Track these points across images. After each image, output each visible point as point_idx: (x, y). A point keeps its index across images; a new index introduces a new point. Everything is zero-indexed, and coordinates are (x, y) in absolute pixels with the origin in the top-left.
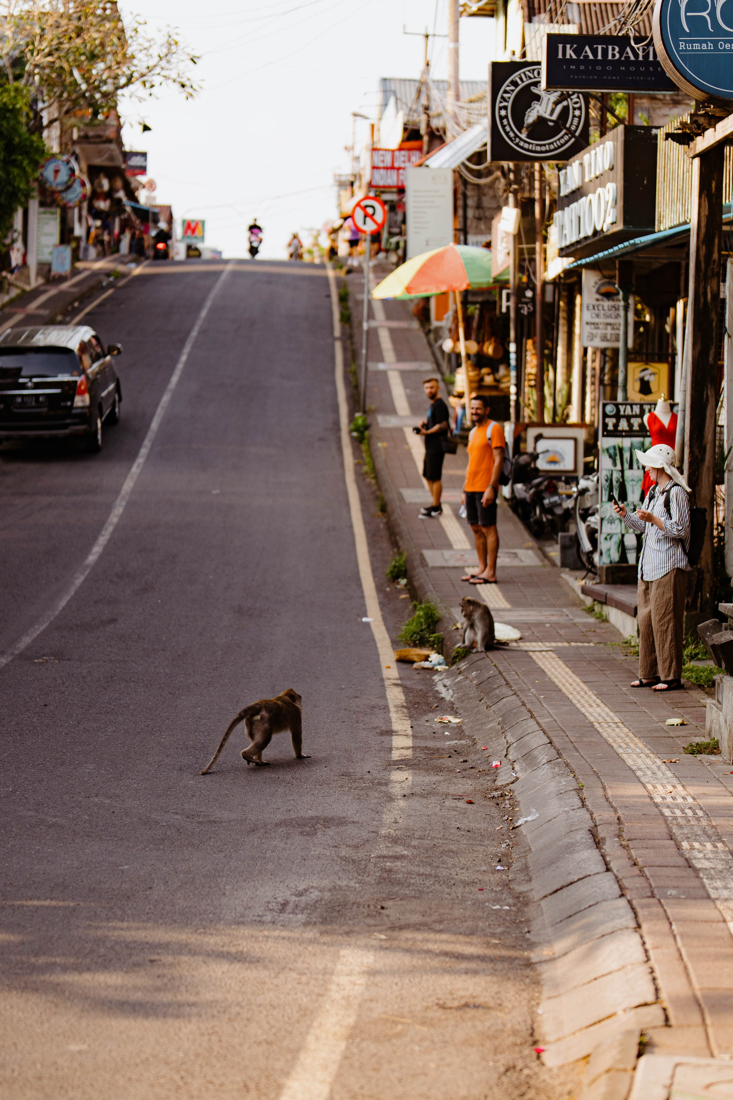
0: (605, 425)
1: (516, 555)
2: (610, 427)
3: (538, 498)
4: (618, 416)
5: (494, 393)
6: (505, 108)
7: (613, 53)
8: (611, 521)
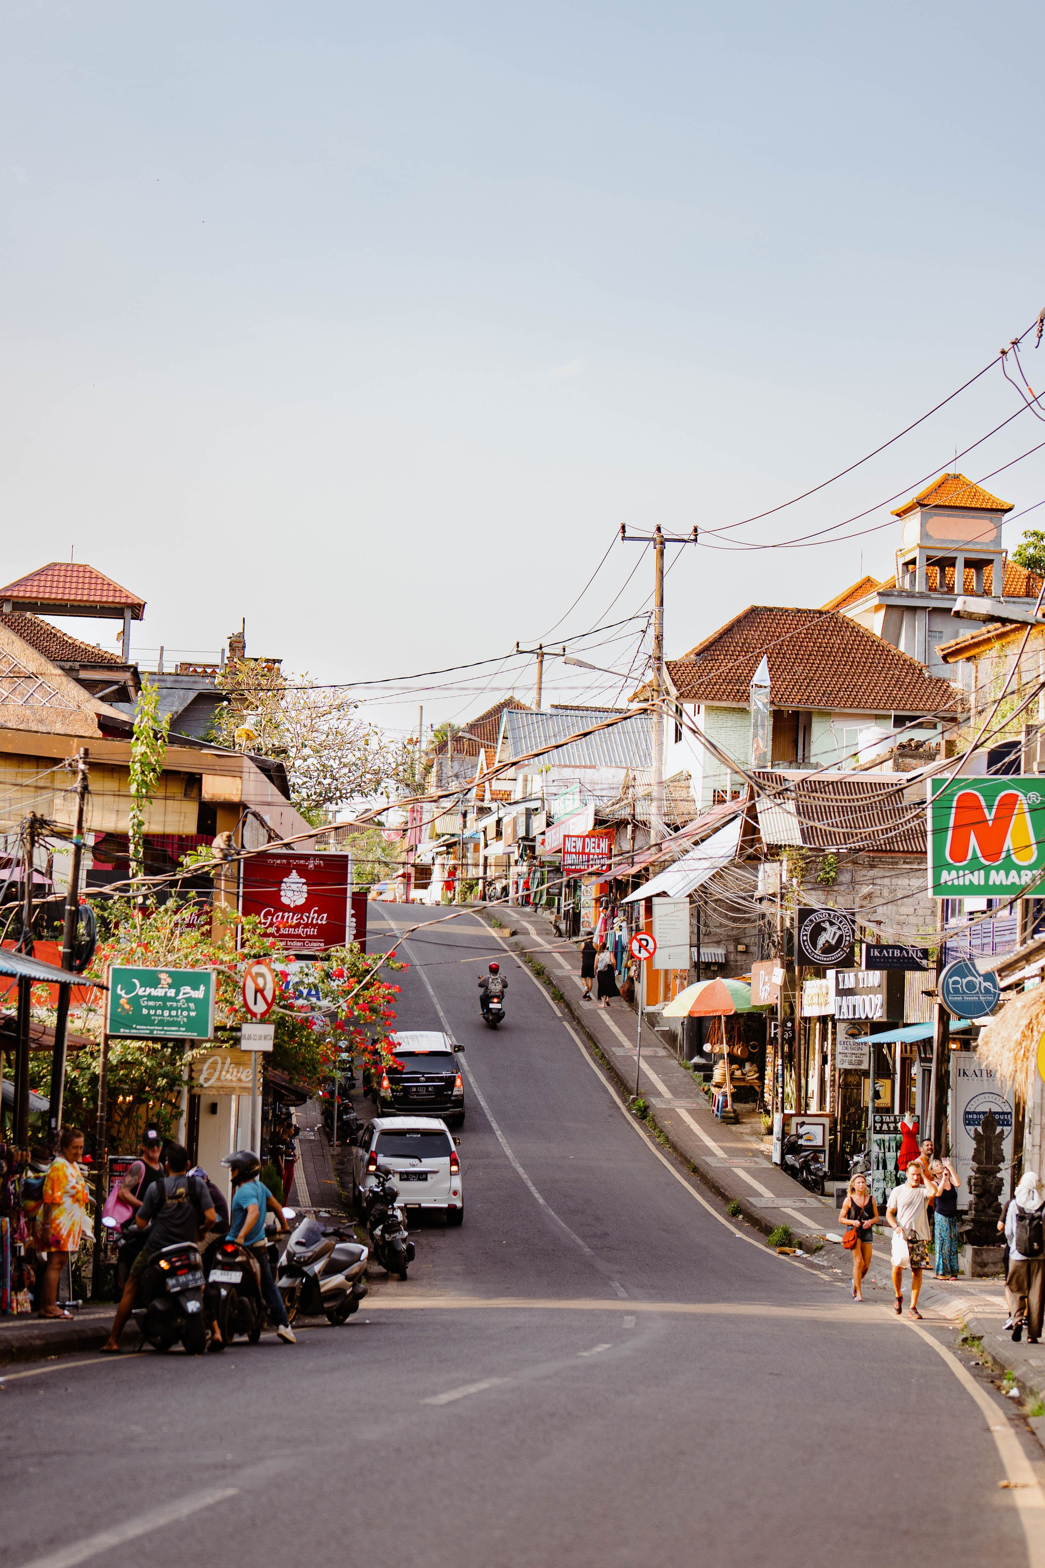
0: (875, 1127)
1: (805, 1201)
2: (878, 1129)
3: (806, 1165)
4: (882, 1122)
5: (742, 1084)
6: (806, 935)
7: (897, 953)
8: (878, 1181)
